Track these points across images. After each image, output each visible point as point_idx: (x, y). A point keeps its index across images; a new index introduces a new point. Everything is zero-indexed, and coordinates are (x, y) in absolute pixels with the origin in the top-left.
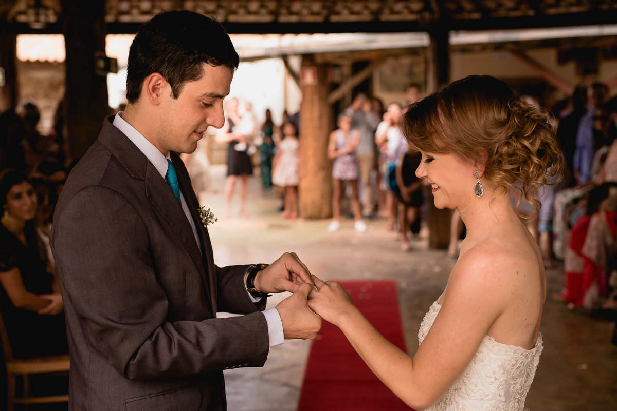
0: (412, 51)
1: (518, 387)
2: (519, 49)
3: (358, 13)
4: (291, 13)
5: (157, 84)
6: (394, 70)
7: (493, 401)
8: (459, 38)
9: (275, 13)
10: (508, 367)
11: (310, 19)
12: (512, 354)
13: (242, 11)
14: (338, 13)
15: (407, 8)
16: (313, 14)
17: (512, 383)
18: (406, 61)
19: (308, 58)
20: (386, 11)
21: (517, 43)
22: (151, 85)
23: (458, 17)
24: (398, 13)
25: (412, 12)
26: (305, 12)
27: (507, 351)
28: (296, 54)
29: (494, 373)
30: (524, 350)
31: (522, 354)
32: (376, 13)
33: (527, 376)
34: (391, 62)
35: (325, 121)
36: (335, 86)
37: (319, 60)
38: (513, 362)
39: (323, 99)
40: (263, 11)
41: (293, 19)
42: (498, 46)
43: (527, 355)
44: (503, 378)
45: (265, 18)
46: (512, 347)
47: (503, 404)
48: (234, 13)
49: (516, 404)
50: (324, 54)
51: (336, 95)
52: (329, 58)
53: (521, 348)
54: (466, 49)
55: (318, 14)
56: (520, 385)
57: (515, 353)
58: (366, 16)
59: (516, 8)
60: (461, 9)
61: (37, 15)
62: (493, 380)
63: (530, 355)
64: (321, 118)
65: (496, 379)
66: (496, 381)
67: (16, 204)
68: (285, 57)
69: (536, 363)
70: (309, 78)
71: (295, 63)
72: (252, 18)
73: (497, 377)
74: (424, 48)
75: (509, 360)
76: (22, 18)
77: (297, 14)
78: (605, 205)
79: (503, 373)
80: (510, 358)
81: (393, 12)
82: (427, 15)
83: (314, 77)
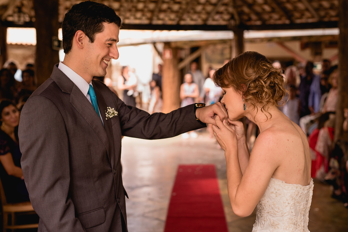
0: (223, 42)
1: (302, 207)
2: (281, 41)
3: (195, 20)
4: (159, 19)
5: (80, 37)
6: (213, 52)
7: (289, 216)
8: (249, 35)
9: (151, 19)
10: (294, 196)
11: (169, 23)
12: (295, 189)
13: (132, 18)
14: (184, 20)
15: (221, 18)
16: (171, 20)
17: (298, 205)
18: (219, 47)
19: (167, 44)
20: (210, 19)
21: (279, 38)
22: (77, 38)
23: (249, 23)
24: (217, 20)
25: (224, 20)
26: (167, 19)
27: (292, 188)
28: (161, 42)
29: (287, 200)
30: (301, 186)
31: (301, 188)
32: (205, 20)
33: (307, 201)
34: (211, 47)
35: (176, 79)
36: (181, 60)
37: (173, 45)
38: (297, 193)
39: (175, 66)
40: (144, 18)
41: (160, 22)
42: (270, 40)
43: (304, 189)
44: (292, 203)
45: (145, 22)
46: (295, 185)
47: (294, 217)
48: (128, 18)
49: (302, 217)
50: (176, 42)
51: (182, 65)
52: (179, 45)
53: (300, 185)
54: (253, 41)
55: (173, 20)
56: (303, 206)
57: (297, 188)
58: (200, 22)
59: (280, 19)
60: (250, 19)
61: (19, 17)
62: (287, 204)
63: (306, 189)
64: (174, 77)
65: (288, 204)
66: (289, 205)
67: (7, 118)
68: (154, 44)
69: (311, 194)
70: (168, 55)
71: (160, 47)
72: (137, 22)
73: (289, 202)
74: (230, 40)
75: (294, 192)
76: (10, 19)
77: (162, 19)
78: (327, 124)
79: (292, 200)
80: (294, 191)
81: (214, 20)
82: (232, 22)
83: (171, 54)
